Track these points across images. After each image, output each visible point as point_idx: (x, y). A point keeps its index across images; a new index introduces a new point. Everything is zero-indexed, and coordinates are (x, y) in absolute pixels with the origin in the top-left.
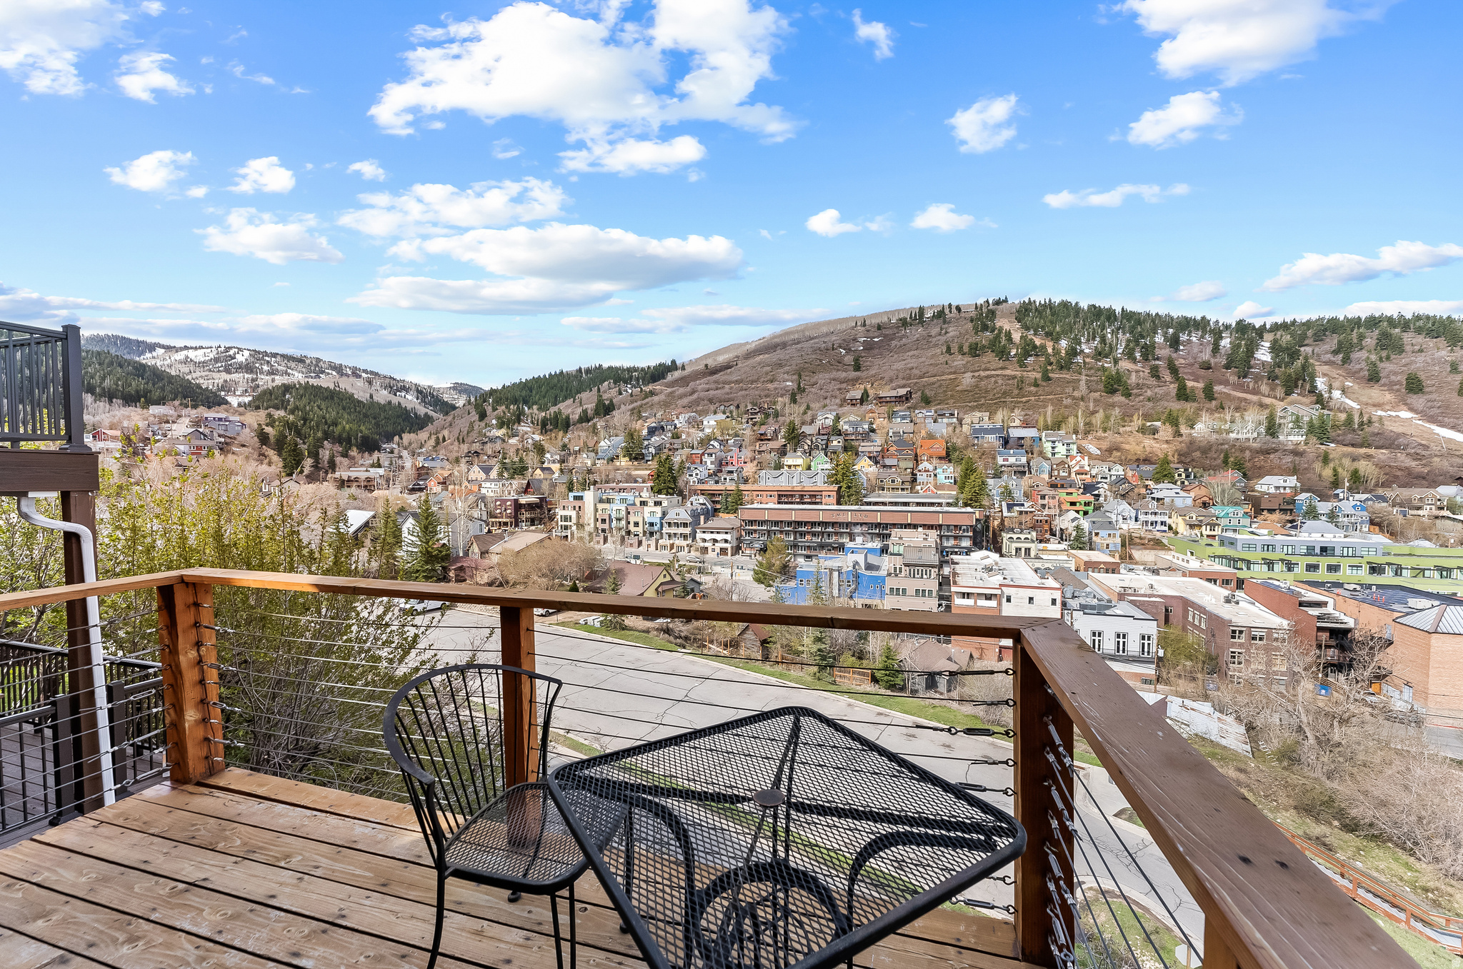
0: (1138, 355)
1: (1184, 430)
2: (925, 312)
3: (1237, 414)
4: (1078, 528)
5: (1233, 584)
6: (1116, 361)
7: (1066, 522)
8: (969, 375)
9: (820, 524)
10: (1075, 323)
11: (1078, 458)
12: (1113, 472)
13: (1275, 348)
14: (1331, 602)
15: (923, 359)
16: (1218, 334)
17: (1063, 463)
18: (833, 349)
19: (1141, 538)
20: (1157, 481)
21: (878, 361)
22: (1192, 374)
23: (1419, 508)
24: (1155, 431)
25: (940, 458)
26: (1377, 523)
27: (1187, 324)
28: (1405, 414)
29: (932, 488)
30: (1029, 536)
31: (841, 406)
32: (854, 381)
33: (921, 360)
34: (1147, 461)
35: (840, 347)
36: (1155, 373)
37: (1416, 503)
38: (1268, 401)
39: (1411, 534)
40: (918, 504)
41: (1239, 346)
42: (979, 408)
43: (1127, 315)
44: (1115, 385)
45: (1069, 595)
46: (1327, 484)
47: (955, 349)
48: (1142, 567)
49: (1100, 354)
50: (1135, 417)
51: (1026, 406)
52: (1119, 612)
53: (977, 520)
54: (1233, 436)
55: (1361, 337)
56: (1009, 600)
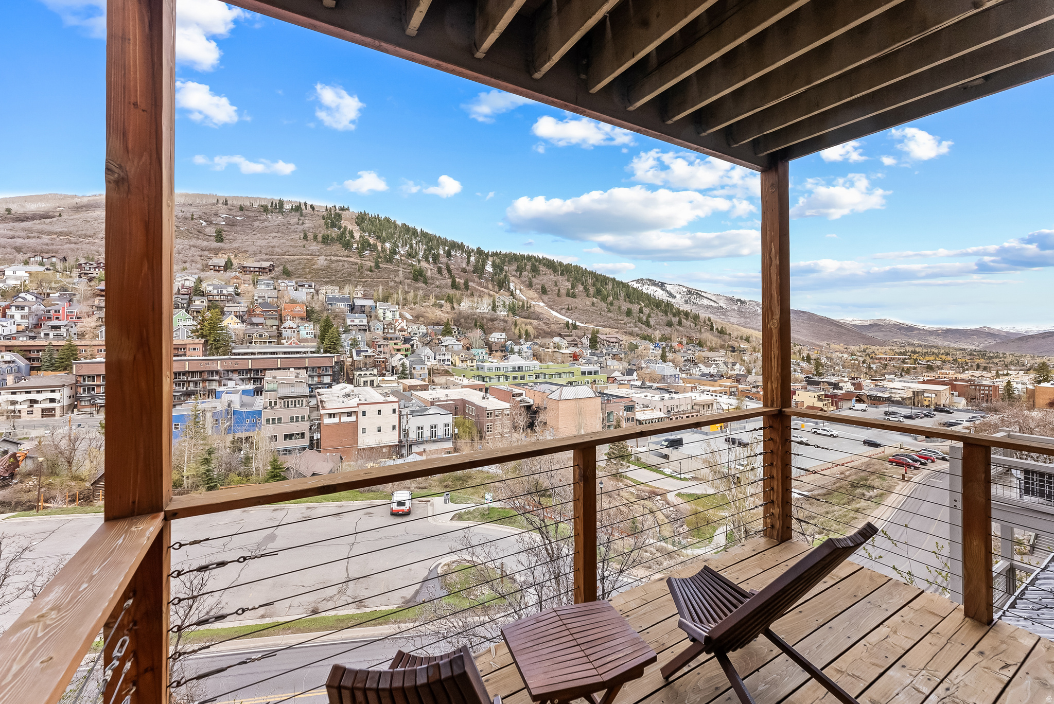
0: (431, 259)
1: (456, 306)
2: (285, 204)
3: (480, 299)
4: (403, 365)
5: (484, 390)
6: (419, 261)
7: (396, 361)
8: (322, 258)
9: (185, 373)
10: (394, 233)
11: (400, 321)
12: (420, 330)
13: (494, 265)
14: (524, 392)
15: (284, 241)
16: (469, 253)
17: (390, 324)
18: (192, 219)
19: (437, 370)
20: (443, 335)
21: (240, 237)
22: (458, 274)
23: (548, 348)
24: (441, 306)
25: (302, 319)
26: (536, 356)
27: (454, 245)
28: (542, 304)
29: (296, 341)
30: (372, 372)
31: (203, 270)
32: (217, 251)
33: (282, 241)
34: (438, 324)
35: (201, 218)
36: (440, 271)
37: (547, 346)
38: (492, 293)
39: (547, 358)
40: (285, 353)
41: (479, 261)
42: (331, 283)
43: (424, 234)
44: (418, 276)
45: (402, 406)
46: (517, 337)
47: (310, 236)
48: (439, 387)
49: (410, 255)
50: (431, 297)
51: (365, 285)
52: (431, 413)
53: (335, 362)
54: (478, 311)
55: (525, 265)
56: (364, 414)
